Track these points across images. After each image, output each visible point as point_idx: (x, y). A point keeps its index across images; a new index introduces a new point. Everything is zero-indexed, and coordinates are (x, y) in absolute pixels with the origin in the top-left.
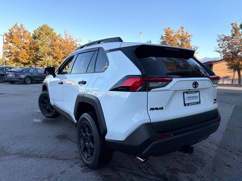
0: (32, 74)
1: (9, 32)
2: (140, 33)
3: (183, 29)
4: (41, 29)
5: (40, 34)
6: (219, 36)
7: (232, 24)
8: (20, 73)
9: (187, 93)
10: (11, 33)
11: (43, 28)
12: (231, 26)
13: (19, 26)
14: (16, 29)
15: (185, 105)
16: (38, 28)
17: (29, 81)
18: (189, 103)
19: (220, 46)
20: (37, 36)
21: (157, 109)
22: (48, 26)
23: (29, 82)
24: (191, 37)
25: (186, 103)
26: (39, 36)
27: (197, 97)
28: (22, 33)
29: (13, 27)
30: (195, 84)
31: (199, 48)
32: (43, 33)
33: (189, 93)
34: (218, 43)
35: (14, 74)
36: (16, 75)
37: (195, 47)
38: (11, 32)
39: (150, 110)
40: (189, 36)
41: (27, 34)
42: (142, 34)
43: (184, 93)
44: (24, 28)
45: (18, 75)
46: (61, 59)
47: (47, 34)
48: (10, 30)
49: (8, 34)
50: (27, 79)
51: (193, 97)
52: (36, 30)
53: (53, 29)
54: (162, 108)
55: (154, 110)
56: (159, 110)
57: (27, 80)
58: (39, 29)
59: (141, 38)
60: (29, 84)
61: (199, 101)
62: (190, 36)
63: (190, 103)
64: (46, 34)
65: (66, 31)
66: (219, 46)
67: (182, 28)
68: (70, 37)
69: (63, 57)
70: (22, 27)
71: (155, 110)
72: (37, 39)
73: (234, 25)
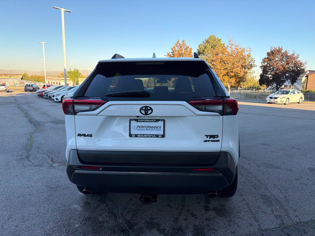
1: (172, 51)
4: (207, 42)
5: (205, 48)
9: (137, 120)
10: (173, 53)
11: (209, 40)
13: (181, 43)
14: (178, 47)
15: (130, 135)
16: (204, 40)
18: (137, 135)
20: (202, 51)
21: (84, 135)
22: (215, 36)
25: (131, 133)
26: (203, 51)
27: (159, 127)
28: (184, 50)
29: (175, 45)
30: (146, 110)
32: (208, 46)
33: (139, 121)
38: (173, 51)
39: (78, 136)
41: (188, 51)
43: (130, 120)
44: (186, 44)
46: (222, 77)
47: (214, 46)
48: (172, 49)
49: (171, 53)
51: (148, 127)
52: (201, 44)
53: (221, 39)
54: (91, 136)
55: (81, 136)
56: (87, 137)
58: (205, 42)
61: (163, 134)
63: (140, 135)
64: (212, 47)
65: (230, 40)
68: (236, 47)
69: (225, 74)
70: (184, 43)
71: (83, 136)
72: (201, 54)
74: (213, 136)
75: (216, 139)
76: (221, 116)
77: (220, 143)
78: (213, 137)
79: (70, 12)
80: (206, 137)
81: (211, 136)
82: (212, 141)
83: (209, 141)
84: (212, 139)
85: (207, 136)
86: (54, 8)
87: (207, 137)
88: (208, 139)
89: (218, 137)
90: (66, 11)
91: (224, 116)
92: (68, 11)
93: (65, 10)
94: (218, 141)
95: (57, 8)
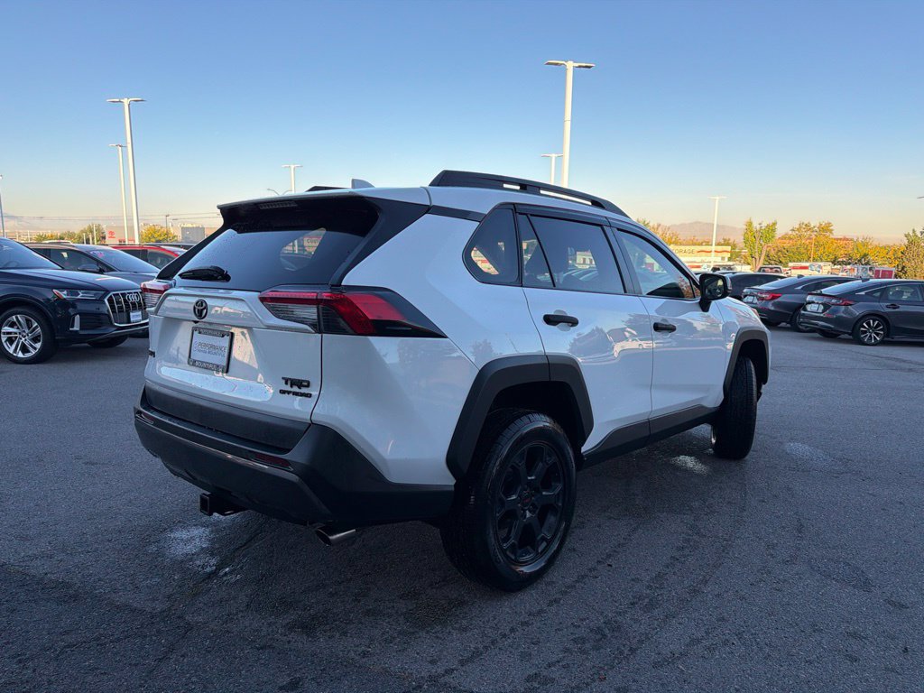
0: (894, 306)
8: (840, 299)
15: (189, 361)
17: (877, 334)
23: (873, 335)
25: (191, 357)
27: (223, 349)
35: (822, 304)
36: (826, 306)
43: (193, 329)
45: (833, 307)
50: (868, 324)
51: (212, 346)
57: (865, 327)
60: (873, 345)
61: (225, 365)
74: (300, 383)
75: (304, 390)
76: (316, 332)
77: (311, 401)
78: (297, 385)
79: (589, 67)
80: (284, 381)
81: (294, 382)
82: (296, 394)
83: (289, 392)
84: (295, 389)
85: (286, 381)
86: (548, 64)
87: (286, 383)
88: (288, 388)
89: (308, 386)
90: (580, 67)
91: (324, 335)
92: (584, 65)
93: (577, 65)
94: (309, 396)
95: (557, 64)
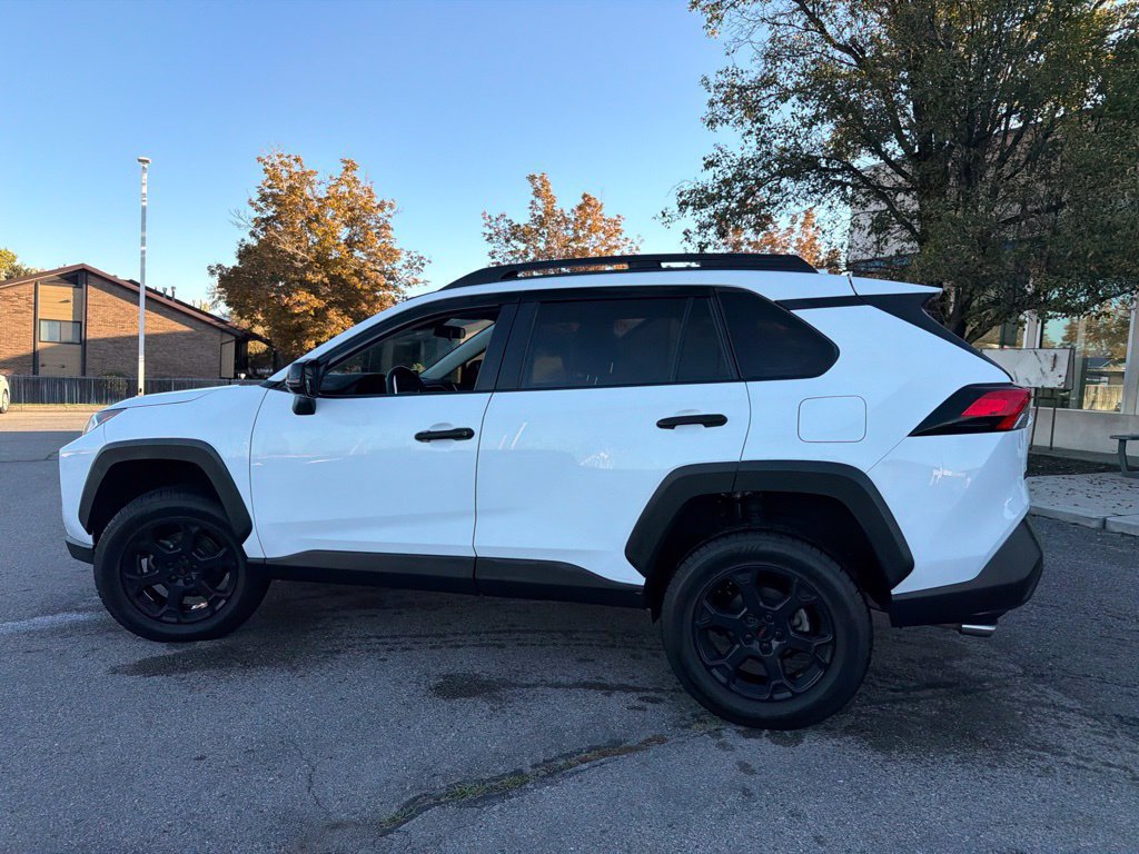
2: (140, 161)
3: (355, 174)
6: (490, 217)
7: (532, 178)
12: (529, 183)
19: (493, 257)
24: (391, 213)
31: (430, 262)
34: (490, 247)
37: (414, 255)
40: (381, 207)
42: (146, 166)
59: (145, 190)
62: (387, 209)
66: (494, 260)
67: (350, 166)
73: (538, 183)
